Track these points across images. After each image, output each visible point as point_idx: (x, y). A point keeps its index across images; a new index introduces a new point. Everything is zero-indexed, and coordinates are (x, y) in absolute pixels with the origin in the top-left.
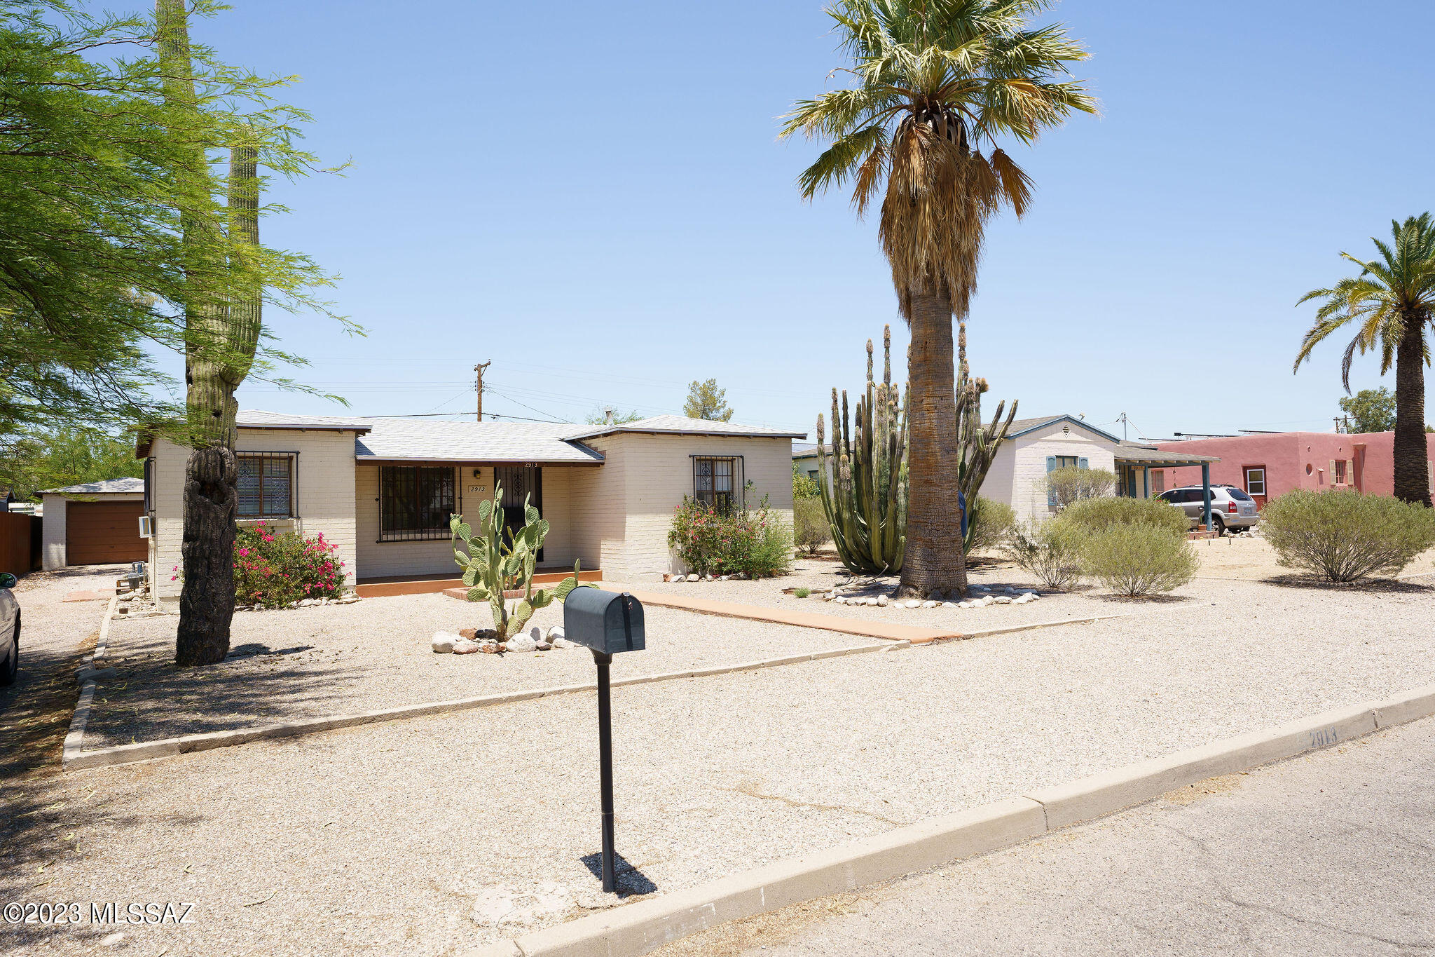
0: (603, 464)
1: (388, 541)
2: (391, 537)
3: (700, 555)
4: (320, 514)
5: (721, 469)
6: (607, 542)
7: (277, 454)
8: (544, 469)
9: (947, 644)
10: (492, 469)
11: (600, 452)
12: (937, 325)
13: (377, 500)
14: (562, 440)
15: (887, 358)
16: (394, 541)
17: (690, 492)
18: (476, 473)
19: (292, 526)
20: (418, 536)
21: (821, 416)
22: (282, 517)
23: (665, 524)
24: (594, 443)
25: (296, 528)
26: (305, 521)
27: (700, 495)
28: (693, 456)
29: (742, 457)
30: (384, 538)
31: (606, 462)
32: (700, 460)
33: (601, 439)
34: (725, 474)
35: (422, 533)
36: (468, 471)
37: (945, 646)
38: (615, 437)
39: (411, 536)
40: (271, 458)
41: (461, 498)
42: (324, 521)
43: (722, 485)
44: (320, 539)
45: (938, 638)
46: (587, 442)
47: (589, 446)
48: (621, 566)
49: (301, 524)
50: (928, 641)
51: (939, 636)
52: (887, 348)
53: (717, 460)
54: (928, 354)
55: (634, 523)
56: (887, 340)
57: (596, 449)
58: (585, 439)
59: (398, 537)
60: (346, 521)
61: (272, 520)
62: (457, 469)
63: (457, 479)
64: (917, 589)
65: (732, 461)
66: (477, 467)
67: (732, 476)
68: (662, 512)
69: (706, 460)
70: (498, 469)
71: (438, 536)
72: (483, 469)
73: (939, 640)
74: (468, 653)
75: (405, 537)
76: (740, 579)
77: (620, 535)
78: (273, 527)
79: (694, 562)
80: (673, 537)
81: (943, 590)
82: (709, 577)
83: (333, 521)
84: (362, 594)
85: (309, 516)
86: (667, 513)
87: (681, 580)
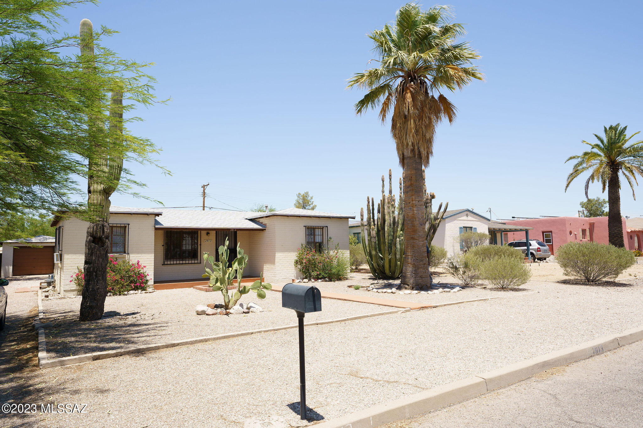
0: (265, 230)
1: (167, 264)
2: (169, 263)
3: (308, 270)
4: (138, 252)
5: (318, 232)
6: (267, 265)
7: (120, 225)
8: (238, 232)
9: (426, 310)
10: (215, 232)
11: (264, 224)
12: (415, 170)
13: (163, 246)
14: (246, 219)
15: (390, 184)
16: (170, 264)
17: (304, 242)
18: (208, 234)
19: (125, 258)
20: (181, 262)
21: (362, 209)
22: (121, 253)
23: (293, 256)
24: (261, 220)
25: (127, 258)
26: (131, 255)
27: (308, 243)
28: (306, 226)
29: (327, 227)
30: (166, 263)
31: (266, 229)
32: (309, 228)
33: (264, 219)
34: (319, 234)
35: (183, 260)
36: (204, 233)
37: (426, 311)
38: (271, 218)
39: (178, 262)
40: (117, 227)
41: (201, 245)
42: (139, 255)
43: (318, 239)
44: (138, 263)
45: (422, 307)
46: (258, 220)
47: (259, 221)
48: (273, 275)
49: (129, 257)
50: (418, 309)
51: (423, 306)
52: (390, 179)
53: (316, 228)
54: (412, 182)
55: (279, 256)
56: (390, 176)
57: (262, 223)
58: (257, 218)
59: (172, 263)
60: (150, 255)
61: (116, 255)
62: (199, 232)
63: (199, 236)
64: (408, 285)
65: (323, 228)
66: (208, 231)
67: (323, 235)
68: (292, 251)
69: (311, 228)
70: (217, 232)
71: (190, 262)
72: (211, 232)
73: (423, 308)
74: (213, 315)
75: (175, 262)
76: (326, 281)
77: (273, 262)
78: (116, 258)
79: (306, 274)
80: (296, 262)
81: (420, 286)
82: (313, 280)
83: (143, 255)
84: (156, 288)
85: (133, 253)
86: (294, 251)
87: (300, 281)
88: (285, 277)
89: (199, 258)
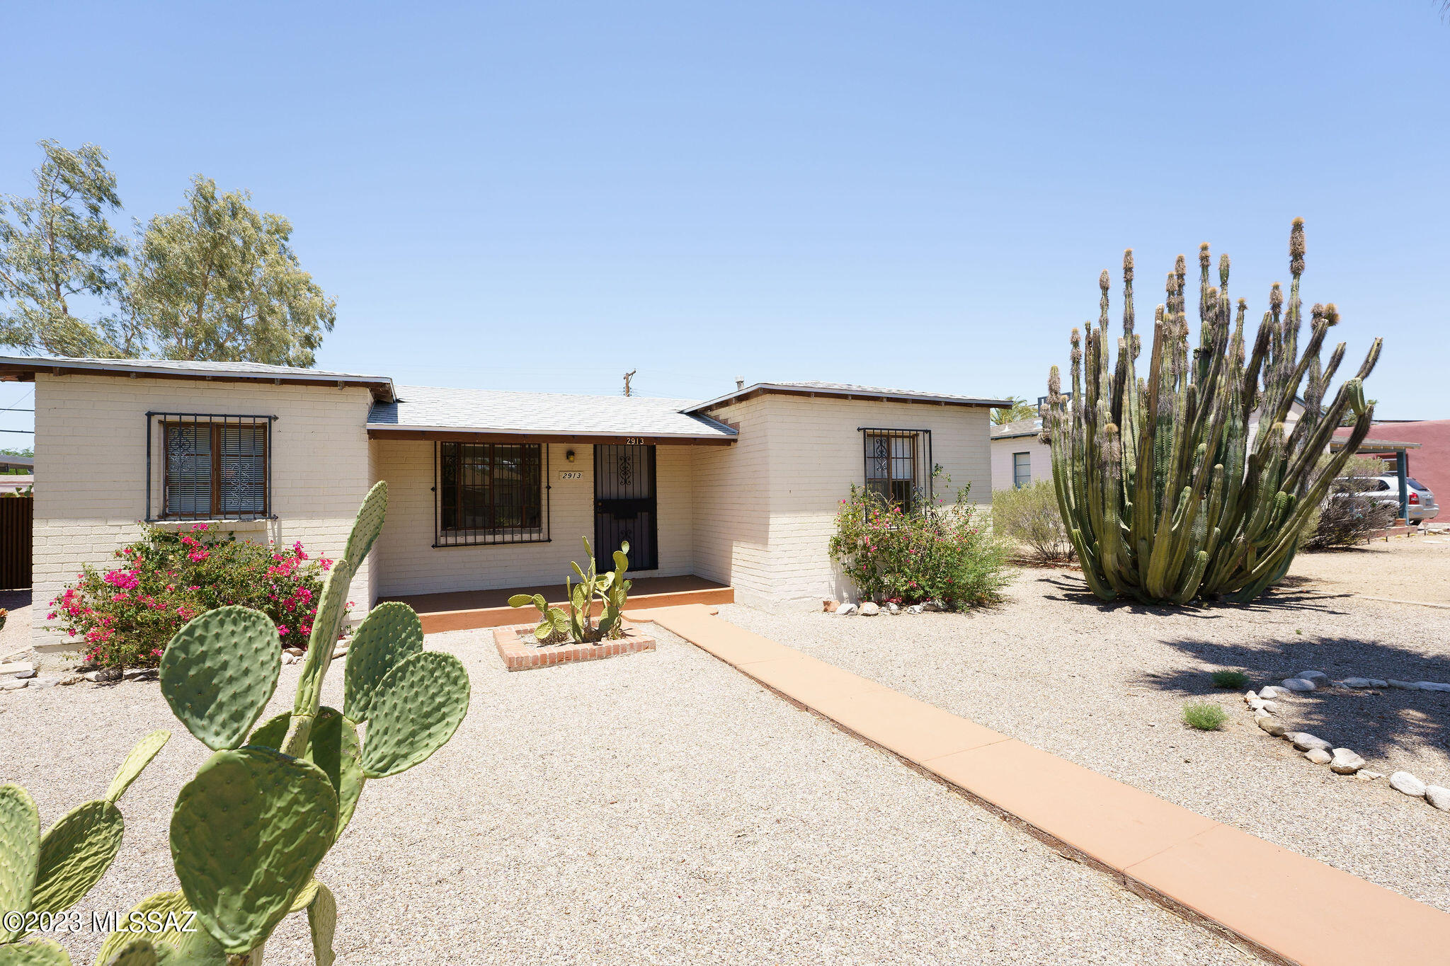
0: (735, 441)
1: (446, 545)
2: (451, 540)
3: (874, 570)
4: (311, 512)
5: (900, 448)
6: (742, 544)
7: (236, 420)
8: (658, 446)
10: (589, 448)
11: (731, 425)
13: (433, 489)
14: (681, 412)
15: (1128, 295)
16: (456, 545)
17: (860, 481)
18: (570, 454)
19: (264, 531)
20: (490, 538)
22: (248, 517)
23: (826, 526)
24: (723, 413)
25: (270, 533)
26: (285, 523)
27: (870, 481)
28: (864, 429)
29: (930, 431)
30: (443, 541)
31: (740, 438)
32: (874, 436)
33: (732, 408)
34: (894, 461)
35: (494, 534)
36: (558, 450)
38: (754, 401)
39: (480, 539)
40: (238, 426)
41: (549, 487)
42: (316, 523)
43: (900, 471)
46: (714, 413)
47: (716, 418)
48: (763, 587)
49: (280, 529)
52: (1128, 282)
53: (896, 436)
55: (780, 524)
56: (1128, 270)
57: (725, 422)
58: (710, 408)
59: (461, 540)
61: (230, 523)
62: (544, 446)
63: (544, 462)
65: (914, 437)
66: (570, 443)
67: (914, 458)
68: (819, 510)
69: (881, 435)
70: (599, 448)
71: (517, 537)
72: (578, 447)
75: (470, 539)
76: (937, 610)
77: (760, 537)
78: (231, 533)
79: (867, 581)
80: (837, 544)
82: (894, 607)
83: (323, 522)
85: (293, 515)
86: (826, 510)
87: (849, 611)
88: (800, 594)
89: (544, 526)
